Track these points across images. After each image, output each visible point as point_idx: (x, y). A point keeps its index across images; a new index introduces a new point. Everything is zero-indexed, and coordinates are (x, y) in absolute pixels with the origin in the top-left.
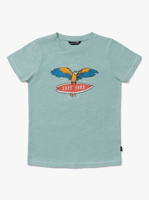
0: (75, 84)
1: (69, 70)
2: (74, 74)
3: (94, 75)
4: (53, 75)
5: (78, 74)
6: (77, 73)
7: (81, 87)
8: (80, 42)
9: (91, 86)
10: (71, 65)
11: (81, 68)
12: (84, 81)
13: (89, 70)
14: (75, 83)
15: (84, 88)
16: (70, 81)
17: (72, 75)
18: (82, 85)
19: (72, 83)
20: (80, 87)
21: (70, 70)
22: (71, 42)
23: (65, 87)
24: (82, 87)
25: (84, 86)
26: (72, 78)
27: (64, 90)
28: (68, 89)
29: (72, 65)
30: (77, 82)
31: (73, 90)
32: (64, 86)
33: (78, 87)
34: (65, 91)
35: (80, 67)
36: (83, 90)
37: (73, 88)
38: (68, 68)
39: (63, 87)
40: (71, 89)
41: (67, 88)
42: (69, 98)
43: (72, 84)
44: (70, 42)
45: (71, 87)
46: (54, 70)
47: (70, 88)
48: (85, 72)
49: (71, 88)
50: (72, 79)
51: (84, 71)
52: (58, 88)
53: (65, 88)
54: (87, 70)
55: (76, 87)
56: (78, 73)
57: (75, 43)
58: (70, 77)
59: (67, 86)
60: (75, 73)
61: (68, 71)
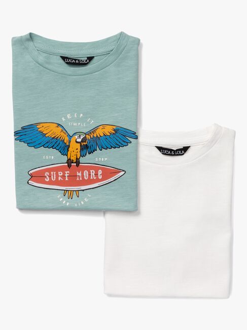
0: (78, 165)
1: (60, 128)
2: (73, 140)
3: (127, 143)
4: (20, 140)
5: (84, 140)
6: (82, 137)
7: (93, 173)
8: (90, 59)
9: (119, 171)
10: (66, 117)
11: (92, 124)
12: (101, 157)
13: (114, 130)
14: (78, 162)
15: (100, 177)
16: (65, 159)
17: (70, 142)
18: (97, 170)
19: (69, 162)
20: (90, 175)
21: (64, 130)
22: (67, 58)
23: (50, 174)
24: (96, 175)
25: (100, 172)
26: (70, 149)
27: (47, 180)
28: (60, 178)
29: (69, 116)
30: (82, 160)
31: (73, 180)
32: (49, 170)
33: (86, 173)
34: (50, 183)
35: (90, 121)
36: (98, 180)
37: (73, 176)
38: (59, 125)
39: (47, 174)
40: (67, 179)
41: (57, 176)
42: (63, 201)
43: (69, 166)
44: (64, 58)
45: (67, 173)
46: (23, 128)
47: (64, 176)
48: (102, 135)
49: (66, 175)
50: (69, 152)
51: (100, 132)
52: (32, 176)
53: (50, 177)
54: (108, 130)
55: (80, 174)
56: (85, 137)
57: (77, 62)
58: (64, 149)
59: (56, 170)
60: (76, 137)
61: (58, 132)
